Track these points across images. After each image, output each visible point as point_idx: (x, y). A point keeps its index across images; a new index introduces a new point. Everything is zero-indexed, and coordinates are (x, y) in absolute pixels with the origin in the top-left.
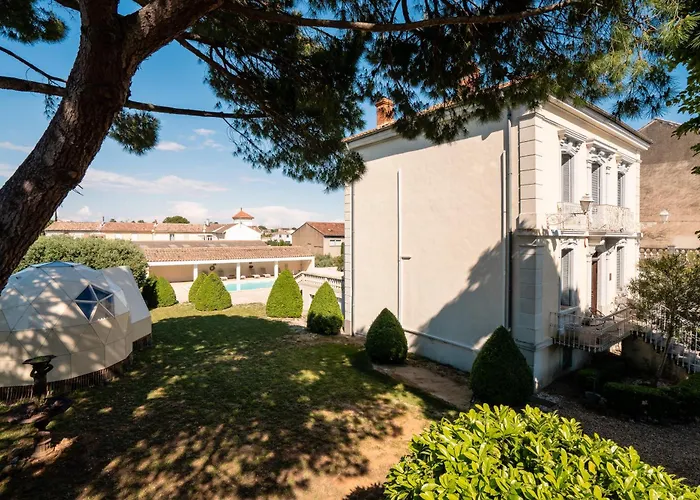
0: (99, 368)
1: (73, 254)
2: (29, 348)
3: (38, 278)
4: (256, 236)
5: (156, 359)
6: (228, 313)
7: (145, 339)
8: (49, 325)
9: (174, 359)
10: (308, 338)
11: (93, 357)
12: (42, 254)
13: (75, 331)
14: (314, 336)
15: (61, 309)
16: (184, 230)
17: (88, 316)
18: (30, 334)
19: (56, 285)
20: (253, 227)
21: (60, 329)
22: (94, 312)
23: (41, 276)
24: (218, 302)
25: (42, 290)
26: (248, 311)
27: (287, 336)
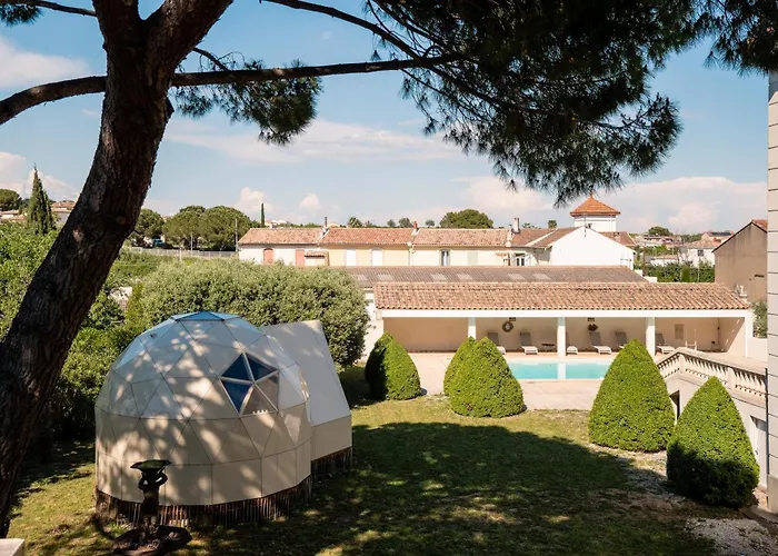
0: (256, 494)
1: (248, 296)
2: (161, 444)
3: (177, 336)
4: (622, 256)
5: (352, 495)
6: (514, 424)
7: (338, 456)
8: (186, 412)
9: (380, 500)
10: (660, 504)
11: (248, 473)
12: (205, 294)
13: (220, 426)
14: (677, 501)
15: (203, 388)
16: (469, 242)
17: (238, 404)
18: (163, 422)
19: (199, 349)
20: (612, 236)
21: (201, 420)
22: (247, 399)
23: (182, 333)
24: (495, 401)
25: (181, 357)
26: (555, 426)
27: (614, 491)
